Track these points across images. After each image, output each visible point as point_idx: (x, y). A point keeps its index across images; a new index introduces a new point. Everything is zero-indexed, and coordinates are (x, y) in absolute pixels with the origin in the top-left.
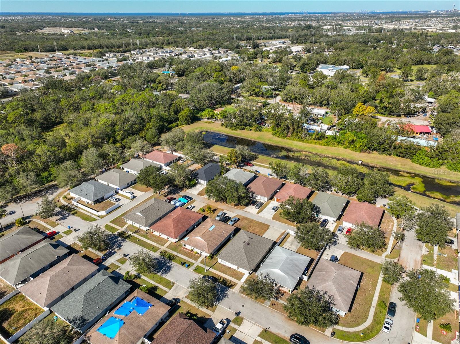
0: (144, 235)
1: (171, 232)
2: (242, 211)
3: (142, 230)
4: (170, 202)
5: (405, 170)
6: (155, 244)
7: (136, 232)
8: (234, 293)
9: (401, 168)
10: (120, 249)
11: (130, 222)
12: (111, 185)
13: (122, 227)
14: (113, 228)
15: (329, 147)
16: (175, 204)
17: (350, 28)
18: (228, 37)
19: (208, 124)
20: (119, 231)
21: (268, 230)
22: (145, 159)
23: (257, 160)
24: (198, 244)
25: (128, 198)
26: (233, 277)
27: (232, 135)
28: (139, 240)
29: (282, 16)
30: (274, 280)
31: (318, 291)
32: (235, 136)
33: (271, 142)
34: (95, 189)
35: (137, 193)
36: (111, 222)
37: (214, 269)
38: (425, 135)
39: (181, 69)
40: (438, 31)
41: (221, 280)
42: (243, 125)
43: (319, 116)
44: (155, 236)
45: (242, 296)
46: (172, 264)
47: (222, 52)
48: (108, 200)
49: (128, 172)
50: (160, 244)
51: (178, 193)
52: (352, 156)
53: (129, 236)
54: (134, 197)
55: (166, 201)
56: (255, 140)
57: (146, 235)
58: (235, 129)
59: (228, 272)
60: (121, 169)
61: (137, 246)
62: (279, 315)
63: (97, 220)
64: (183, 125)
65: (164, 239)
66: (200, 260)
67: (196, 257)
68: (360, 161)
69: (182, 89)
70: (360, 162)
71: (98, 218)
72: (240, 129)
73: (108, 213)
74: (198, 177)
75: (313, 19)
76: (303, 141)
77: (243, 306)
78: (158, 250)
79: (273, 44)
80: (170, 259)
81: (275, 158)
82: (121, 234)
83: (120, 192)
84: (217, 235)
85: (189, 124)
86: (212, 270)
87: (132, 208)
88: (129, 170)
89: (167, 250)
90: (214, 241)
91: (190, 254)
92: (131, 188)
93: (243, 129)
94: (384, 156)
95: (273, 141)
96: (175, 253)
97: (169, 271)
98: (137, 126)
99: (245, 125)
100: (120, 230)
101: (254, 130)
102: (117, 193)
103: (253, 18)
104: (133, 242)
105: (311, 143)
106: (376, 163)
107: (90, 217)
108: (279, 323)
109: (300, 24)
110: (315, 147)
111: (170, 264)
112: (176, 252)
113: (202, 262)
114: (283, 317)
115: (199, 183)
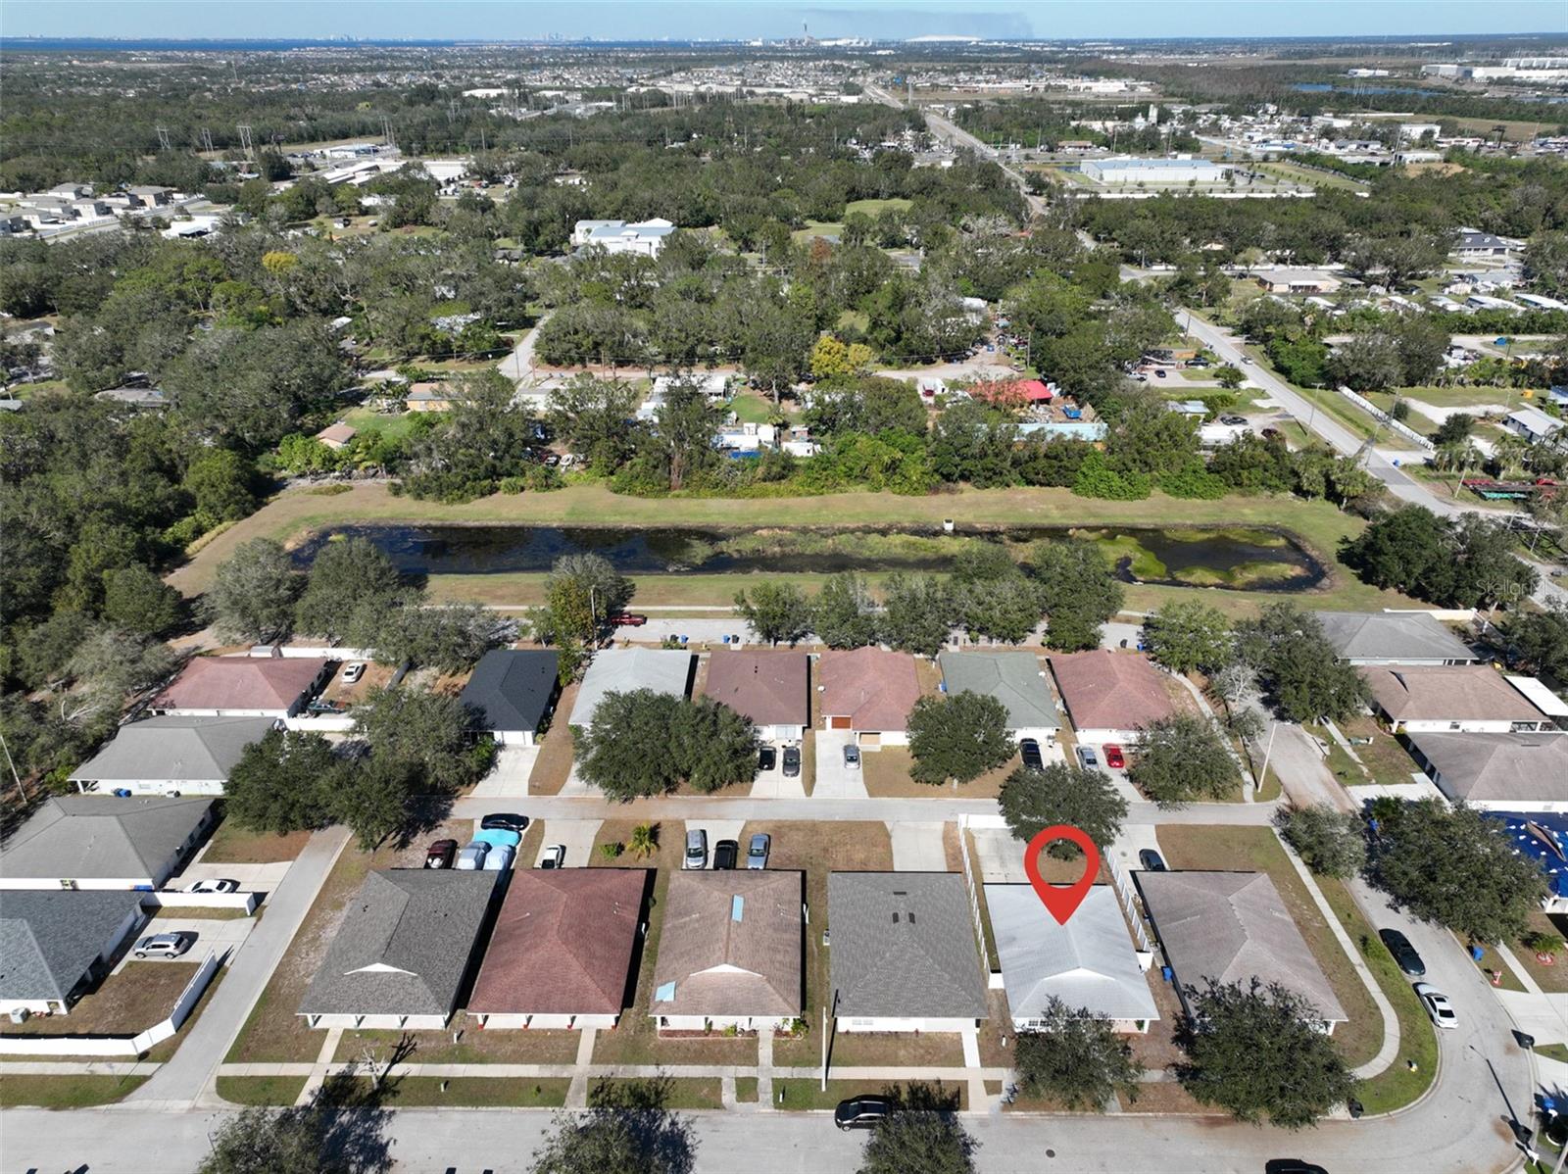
0: (452, 1053)
1: (586, 990)
2: (752, 804)
3: (425, 1034)
4: (448, 864)
5: (1075, 522)
6: (531, 1071)
7: (401, 1053)
8: (983, 1123)
9: (1063, 517)
10: (388, 1164)
11: (336, 1023)
12: (84, 884)
13: (312, 1057)
14: (269, 1081)
15: (827, 496)
16: (480, 866)
17: (561, 93)
18: (127, 136)
19: (328, 498)
20: (315, 1083)
21: (894, 843)
22: (169, 712)
23: (637, 595)
24: (731, 993)
25: (231, 914)
26: (929, 1063)
27: (460, 522)
28: (447, 1082)
29: (282, 54)
30: (1084, 1013)
31: (1232, 986)
32: (477, 524)
33: (627, 518)
34: (40, 935)
35: (256, 876)
36: (230, 1059)
37: (846, 1064)
38: (1041, 407)
39: (24, 286)
40: (815, 99)
41: (904, 1096)
42: (488, 477)
43: (714, 398)
44: (507, 1036)
45: (1016, 1120)
46: (673, 1123)
47: (150, 200)
48: (130, 957)
49: (128, 793)
50: (551, 1061)
51: (445, 815)
52: (913, 511)
53: (387, 1088)
54: (259, 898)
55: (427, 866)
56: (567, 525)
57: (462, 1048)
58: (461, 497)
59: (902, 1052)
60: (77, 790)
61: (456, 1116)
62: (1172, 1124)
63: (144, 1079)
64: (221, 521)
65: (556, 1033)
66: (765, 1052)
67: (744, 1048)
68: (948, 521)
69: (99, 369)
70: (949, 527)
71: (144, 1068)
72: (483, 495)
73: (187, 1019)
74: (489, 721)
75: (408, 63)
76: (732, 493)
77: (1051, 1154)
78: (567, 1087)
79: (333, 159)
80: (647, 1107)
81: (687, 573)
82: (338, 1091)
83: (164, 899)
84: (770, 931)
85: (248, 515)
86: (839, 1073)
87: (289, 953)
88: (125, 785)
89: (603, 1070)
90: (779, 957)
91: (708, 1047)
92: (205, 860)
93: (493, 490)
94: (993, 494)
95: (634, 514)
96: (648, 1071)
97: (688, 1155)
98: (34, 572)
99: (494, 473)
100: (315, 1074)
101: (537, 488)
102: (151, 910)
103: (168, 59)
104: (422, 1104)
105: (764, 495)
106: (990, 519)
107: (93, 1078)
108: (1195, 1152)
109: (377, 84)
110: (787, 507)
111: (666, 1125)
112: (646, 1063)
113: (779, 1060)
114: (1191, 1126)
115: (501, 746)
